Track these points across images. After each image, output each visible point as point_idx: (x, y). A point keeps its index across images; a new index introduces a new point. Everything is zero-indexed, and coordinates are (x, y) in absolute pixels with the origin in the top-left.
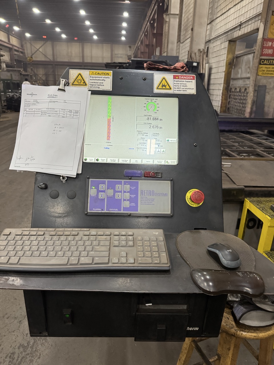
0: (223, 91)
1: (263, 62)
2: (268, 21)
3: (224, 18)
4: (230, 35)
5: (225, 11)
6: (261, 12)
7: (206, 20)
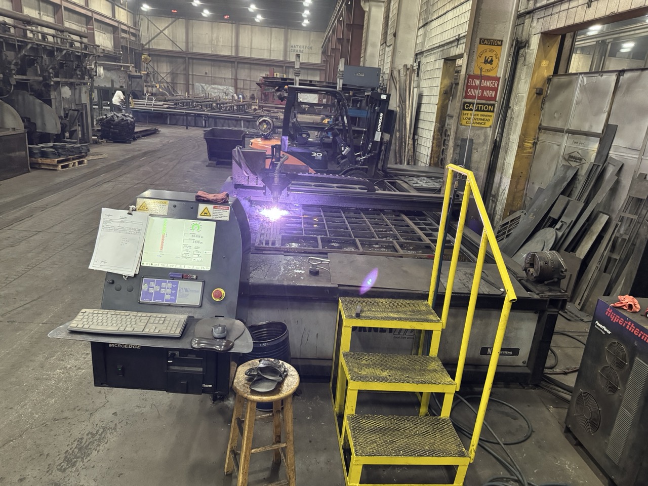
0: (434, 132)
1: (467, 106)
2: (474, 52)
3: (441, 23)
4: (447, 50)
5: (442, 13)
6: (466, 33)
7: (415, 22)
